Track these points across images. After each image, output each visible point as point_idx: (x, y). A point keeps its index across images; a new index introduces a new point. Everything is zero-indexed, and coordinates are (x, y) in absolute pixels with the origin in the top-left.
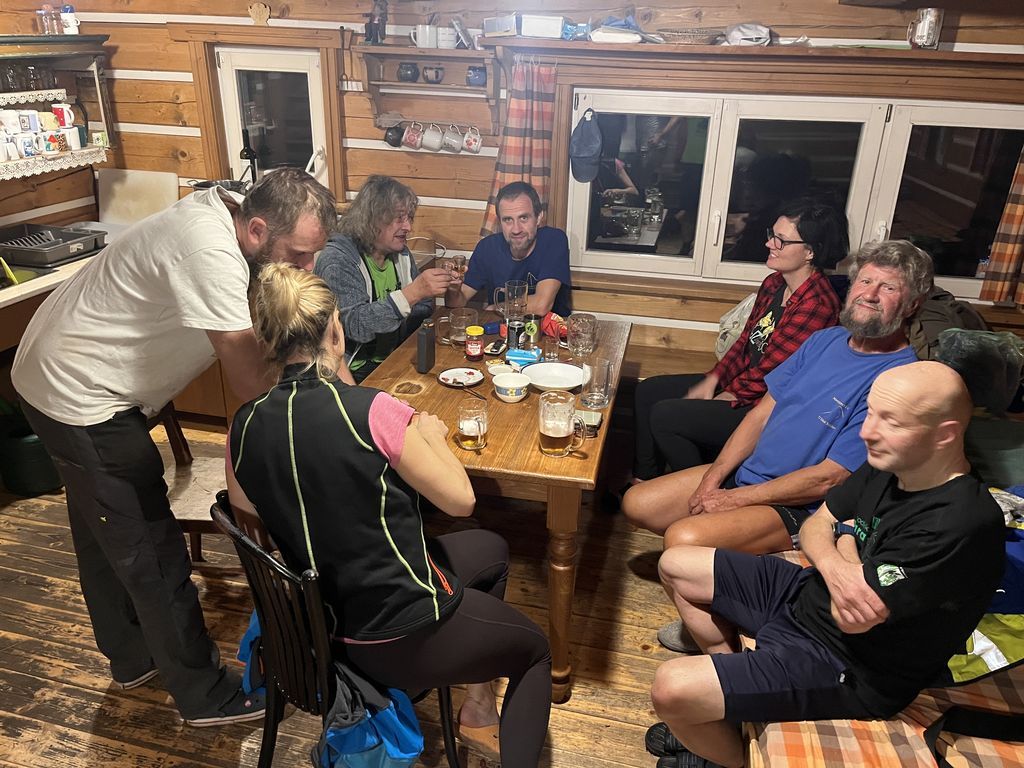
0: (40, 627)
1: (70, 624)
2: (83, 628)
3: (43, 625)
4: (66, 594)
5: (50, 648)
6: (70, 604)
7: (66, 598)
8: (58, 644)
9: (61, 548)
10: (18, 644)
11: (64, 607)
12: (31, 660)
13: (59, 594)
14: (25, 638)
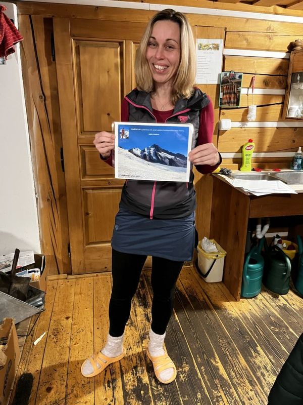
0: (236, 376)
1: (251, 388)
2: (255, 396)
3: (238, 376)
4: (261, 365)
5: (231, 395)
6: (259, 374)
7: (259, 368)
8: (237, 396)
9: (276, 333)
10: (221, 378)
11: (255, 373)
12: (219, 395)
13: (257, 361)
14: (226, 376)
